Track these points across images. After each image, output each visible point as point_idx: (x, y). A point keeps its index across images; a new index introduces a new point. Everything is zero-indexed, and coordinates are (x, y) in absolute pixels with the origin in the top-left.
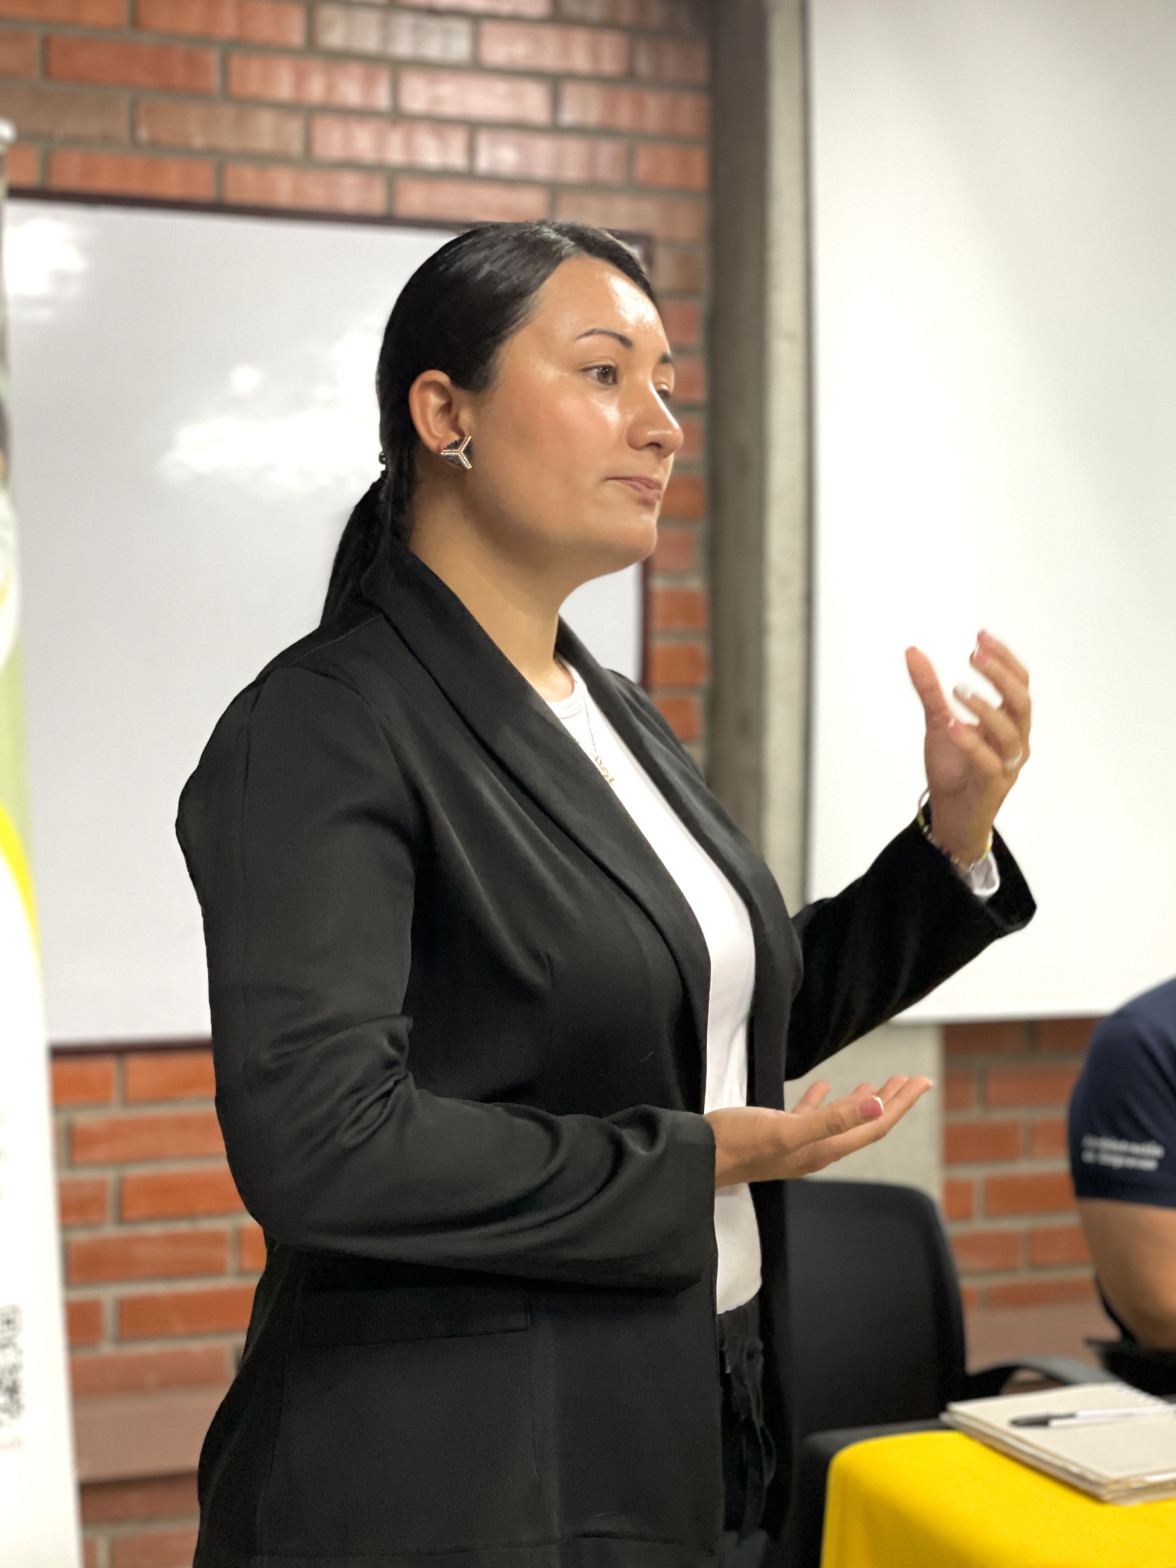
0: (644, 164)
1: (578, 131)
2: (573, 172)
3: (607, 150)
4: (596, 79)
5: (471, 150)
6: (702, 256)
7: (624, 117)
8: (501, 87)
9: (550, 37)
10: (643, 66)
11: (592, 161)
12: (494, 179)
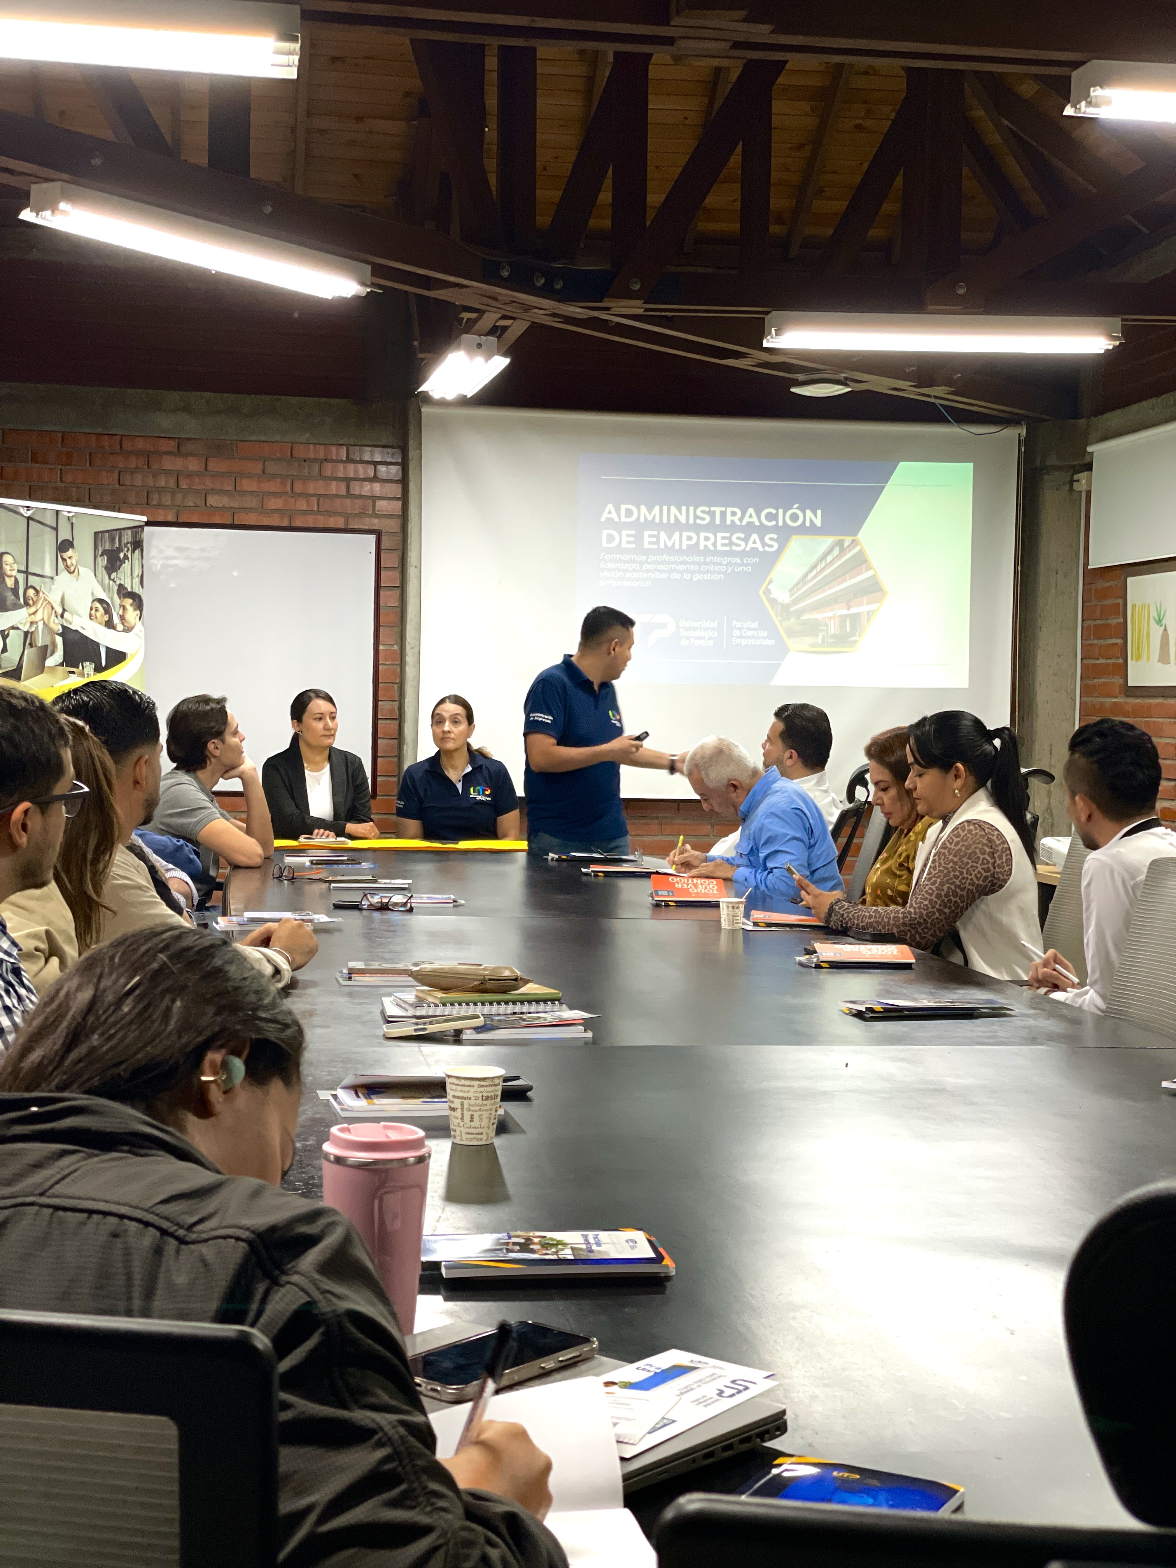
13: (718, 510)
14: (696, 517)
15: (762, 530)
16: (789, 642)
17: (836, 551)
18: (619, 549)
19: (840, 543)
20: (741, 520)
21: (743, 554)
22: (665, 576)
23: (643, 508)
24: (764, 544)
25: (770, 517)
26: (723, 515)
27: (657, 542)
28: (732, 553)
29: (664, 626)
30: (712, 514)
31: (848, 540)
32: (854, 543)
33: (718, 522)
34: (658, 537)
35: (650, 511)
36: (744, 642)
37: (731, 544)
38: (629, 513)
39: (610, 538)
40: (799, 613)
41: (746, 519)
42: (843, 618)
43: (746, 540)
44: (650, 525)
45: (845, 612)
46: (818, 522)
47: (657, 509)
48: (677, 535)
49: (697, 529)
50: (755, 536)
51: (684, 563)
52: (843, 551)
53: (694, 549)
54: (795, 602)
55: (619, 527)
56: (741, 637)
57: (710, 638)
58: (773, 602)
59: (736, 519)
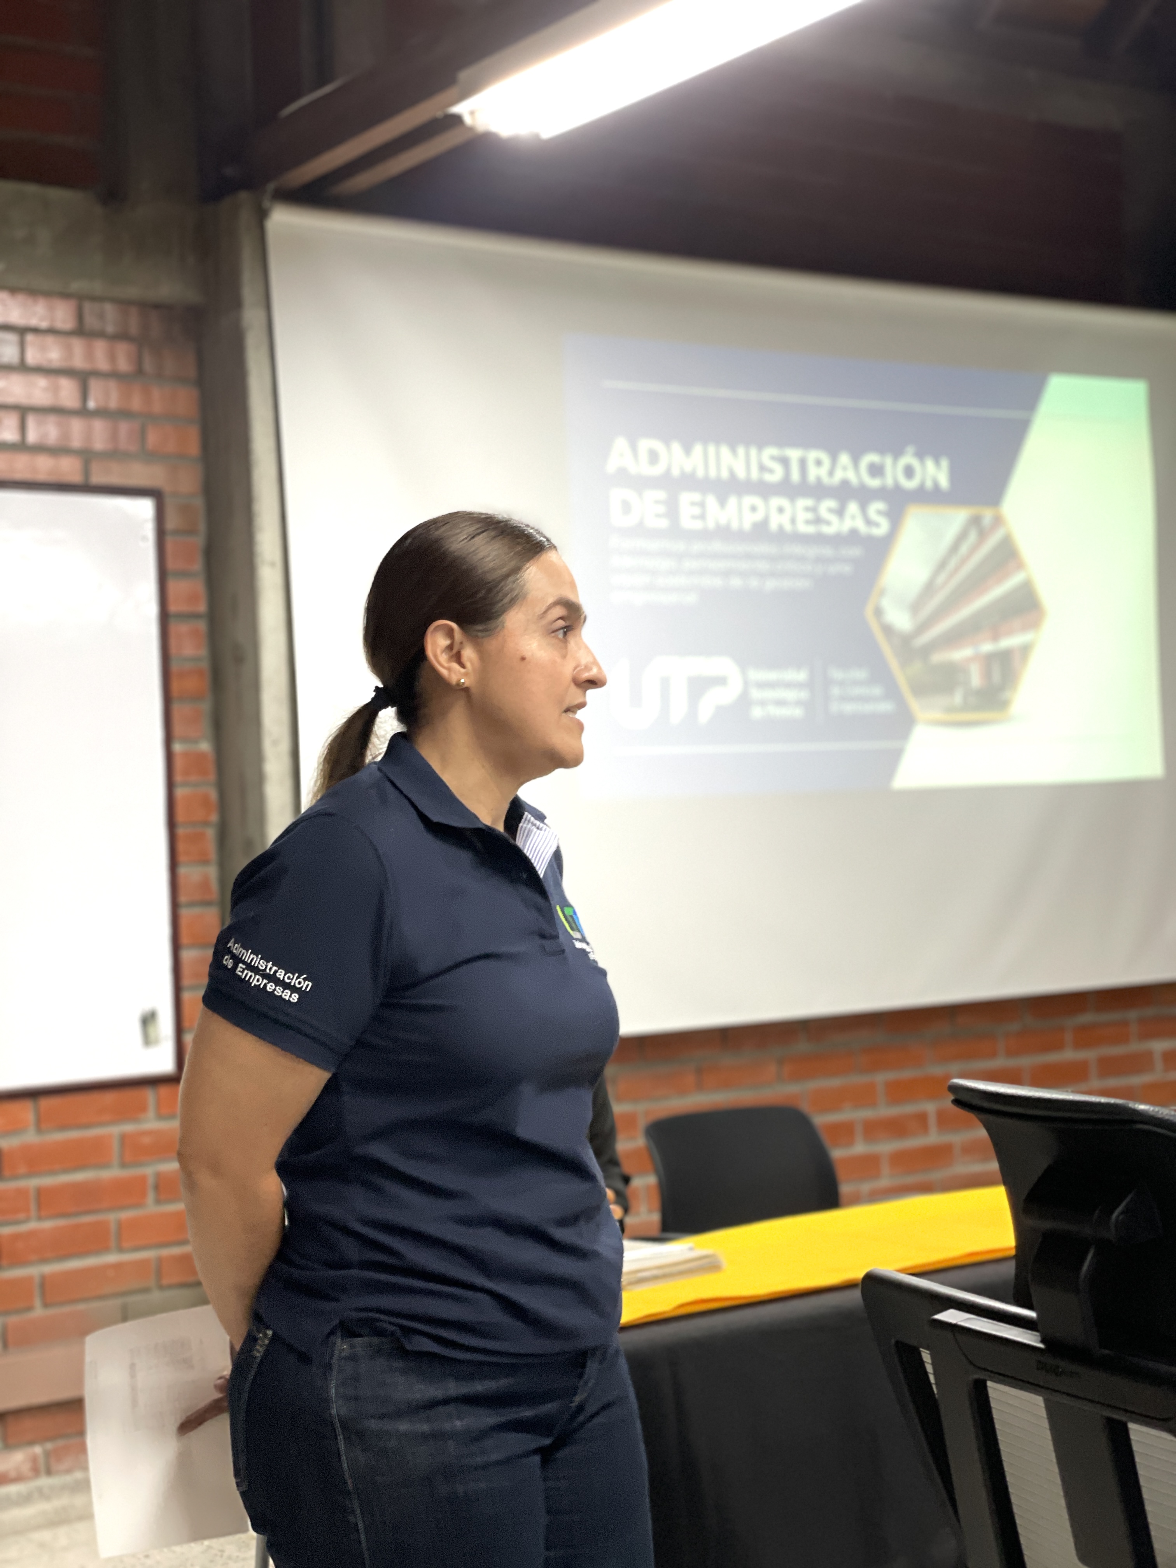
0: (153, 438)
1: (102, 413)
2: (99, 444)
3: (124, 427)
4: (114, 375)
5: (23, 428)
6: (199, 502)
7: (136, 403)
8: (42, 382)
9: (78, 345)
10: (148, 365)
11: (114, 436)
12: (40, 449)
13: (794, 454)
14: (762, 468)
15: (864, 496)
16: (914, 705)
17: (973, 537)
18: (640, 530)
19: (976, 521)
20: (831, 473)
21: (837, 540)
22: (718, 582)
23: (676, 447)
24: (869, 522)
25: (876, 470)
26: (803, 463)
27: (703, 517)
28: (819, 539)
29: (721, 681)
30: (785, 462)
31: (987, 514)
32: (998, 521)
33: (795, 476)
34: (702, 505)
35: (688, 450)
36: (849, 708)
37: (818, 521)
38: (654, 457)
39: (627, 507)
40: (927, 651)
41: (839, 475)
42: (989, 659)
43: (840, 512)
44: (689, 481)
45: (987, 647)
46: (944, 481)
47: (698, 449)
48: (732, 501)
49: (764, 490)
50: (853, 508)
51: (749, 556)
52: (983, 535)
53: (761, 530)
54: (921, 628)
55: (641, 483)
56: (844, 699)
57: (798, 703)
58: (888, 630)
59: (823, 472)
